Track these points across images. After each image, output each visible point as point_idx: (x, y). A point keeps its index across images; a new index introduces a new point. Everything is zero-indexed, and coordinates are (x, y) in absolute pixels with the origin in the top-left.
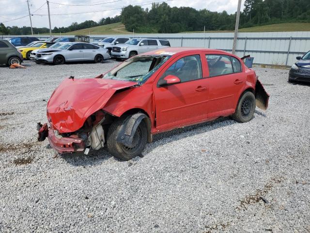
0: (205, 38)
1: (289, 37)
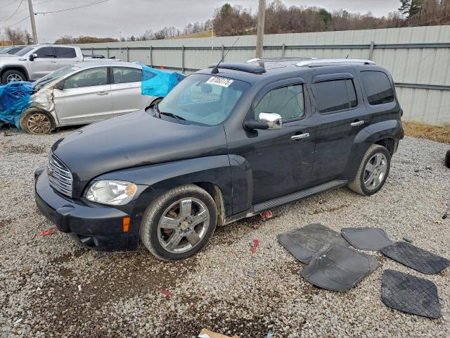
0: (215, 49)
1: (369, 43)
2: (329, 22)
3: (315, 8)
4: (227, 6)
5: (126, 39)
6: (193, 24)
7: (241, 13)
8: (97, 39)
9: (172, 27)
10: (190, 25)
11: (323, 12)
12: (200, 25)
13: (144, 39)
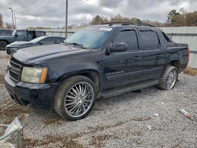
3: (135, 18)
4: (98, 16)
5: (56, 28)
6: (84, 23)
9: (75, 24)
10: (83, 23)
11: (138, 20)
12: (87, 23)
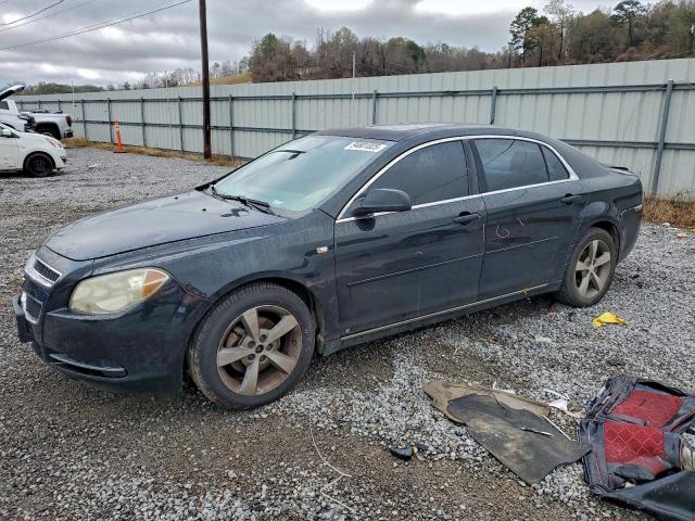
2: (420, 61)
3: (400, 39)
4: (271, 38)
5: (116, 87)
6: (220, 64)
7: (292, 48)
8: (70, 88)
10: (217, 65)
11: (412, 46)
12: (232, 64)
13: (145, 87)
